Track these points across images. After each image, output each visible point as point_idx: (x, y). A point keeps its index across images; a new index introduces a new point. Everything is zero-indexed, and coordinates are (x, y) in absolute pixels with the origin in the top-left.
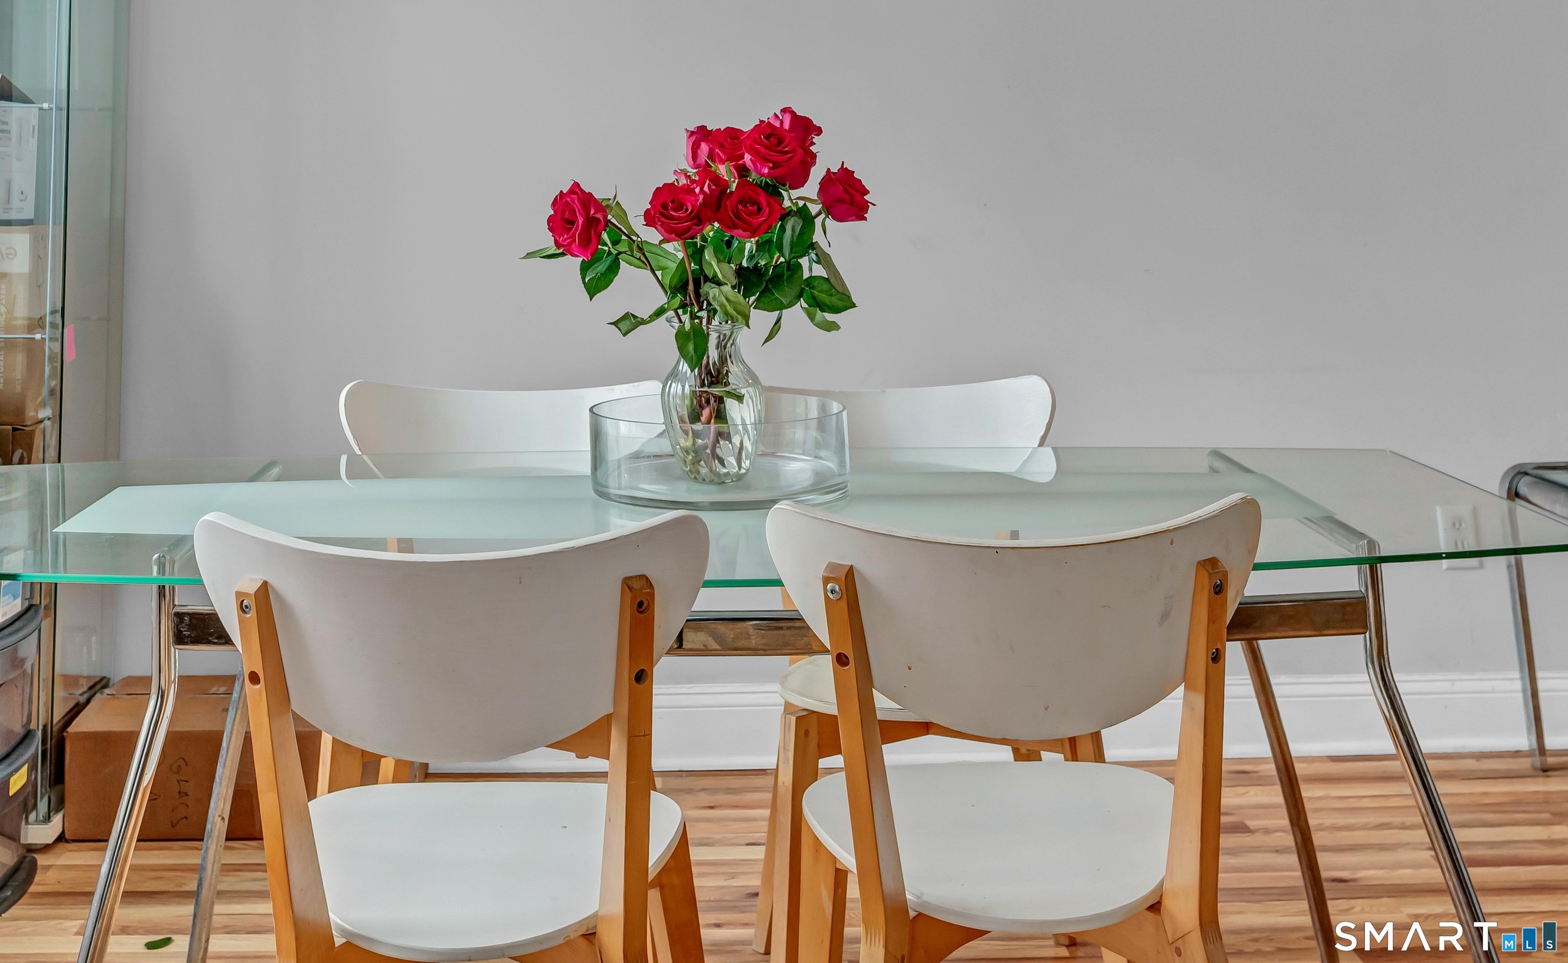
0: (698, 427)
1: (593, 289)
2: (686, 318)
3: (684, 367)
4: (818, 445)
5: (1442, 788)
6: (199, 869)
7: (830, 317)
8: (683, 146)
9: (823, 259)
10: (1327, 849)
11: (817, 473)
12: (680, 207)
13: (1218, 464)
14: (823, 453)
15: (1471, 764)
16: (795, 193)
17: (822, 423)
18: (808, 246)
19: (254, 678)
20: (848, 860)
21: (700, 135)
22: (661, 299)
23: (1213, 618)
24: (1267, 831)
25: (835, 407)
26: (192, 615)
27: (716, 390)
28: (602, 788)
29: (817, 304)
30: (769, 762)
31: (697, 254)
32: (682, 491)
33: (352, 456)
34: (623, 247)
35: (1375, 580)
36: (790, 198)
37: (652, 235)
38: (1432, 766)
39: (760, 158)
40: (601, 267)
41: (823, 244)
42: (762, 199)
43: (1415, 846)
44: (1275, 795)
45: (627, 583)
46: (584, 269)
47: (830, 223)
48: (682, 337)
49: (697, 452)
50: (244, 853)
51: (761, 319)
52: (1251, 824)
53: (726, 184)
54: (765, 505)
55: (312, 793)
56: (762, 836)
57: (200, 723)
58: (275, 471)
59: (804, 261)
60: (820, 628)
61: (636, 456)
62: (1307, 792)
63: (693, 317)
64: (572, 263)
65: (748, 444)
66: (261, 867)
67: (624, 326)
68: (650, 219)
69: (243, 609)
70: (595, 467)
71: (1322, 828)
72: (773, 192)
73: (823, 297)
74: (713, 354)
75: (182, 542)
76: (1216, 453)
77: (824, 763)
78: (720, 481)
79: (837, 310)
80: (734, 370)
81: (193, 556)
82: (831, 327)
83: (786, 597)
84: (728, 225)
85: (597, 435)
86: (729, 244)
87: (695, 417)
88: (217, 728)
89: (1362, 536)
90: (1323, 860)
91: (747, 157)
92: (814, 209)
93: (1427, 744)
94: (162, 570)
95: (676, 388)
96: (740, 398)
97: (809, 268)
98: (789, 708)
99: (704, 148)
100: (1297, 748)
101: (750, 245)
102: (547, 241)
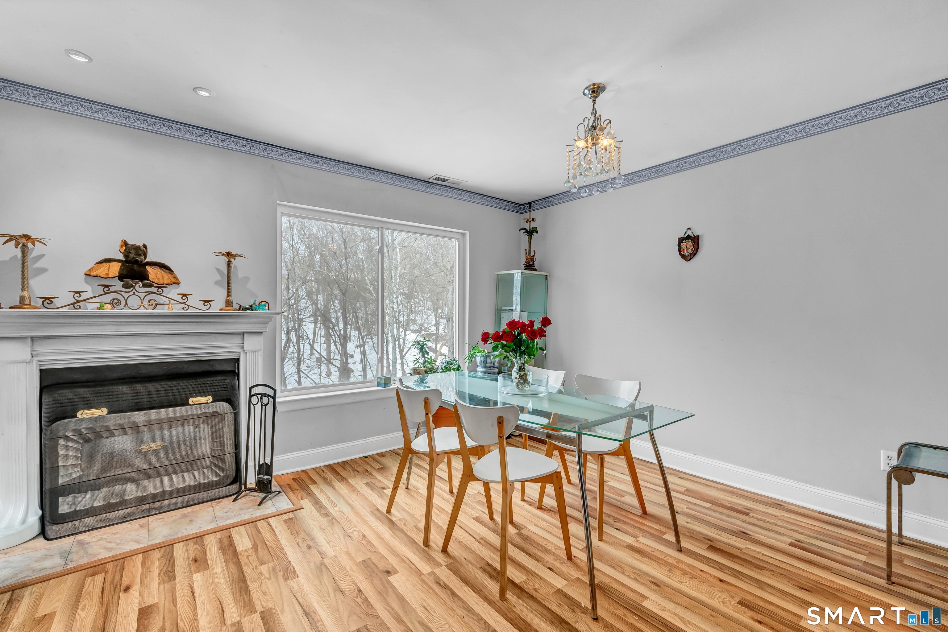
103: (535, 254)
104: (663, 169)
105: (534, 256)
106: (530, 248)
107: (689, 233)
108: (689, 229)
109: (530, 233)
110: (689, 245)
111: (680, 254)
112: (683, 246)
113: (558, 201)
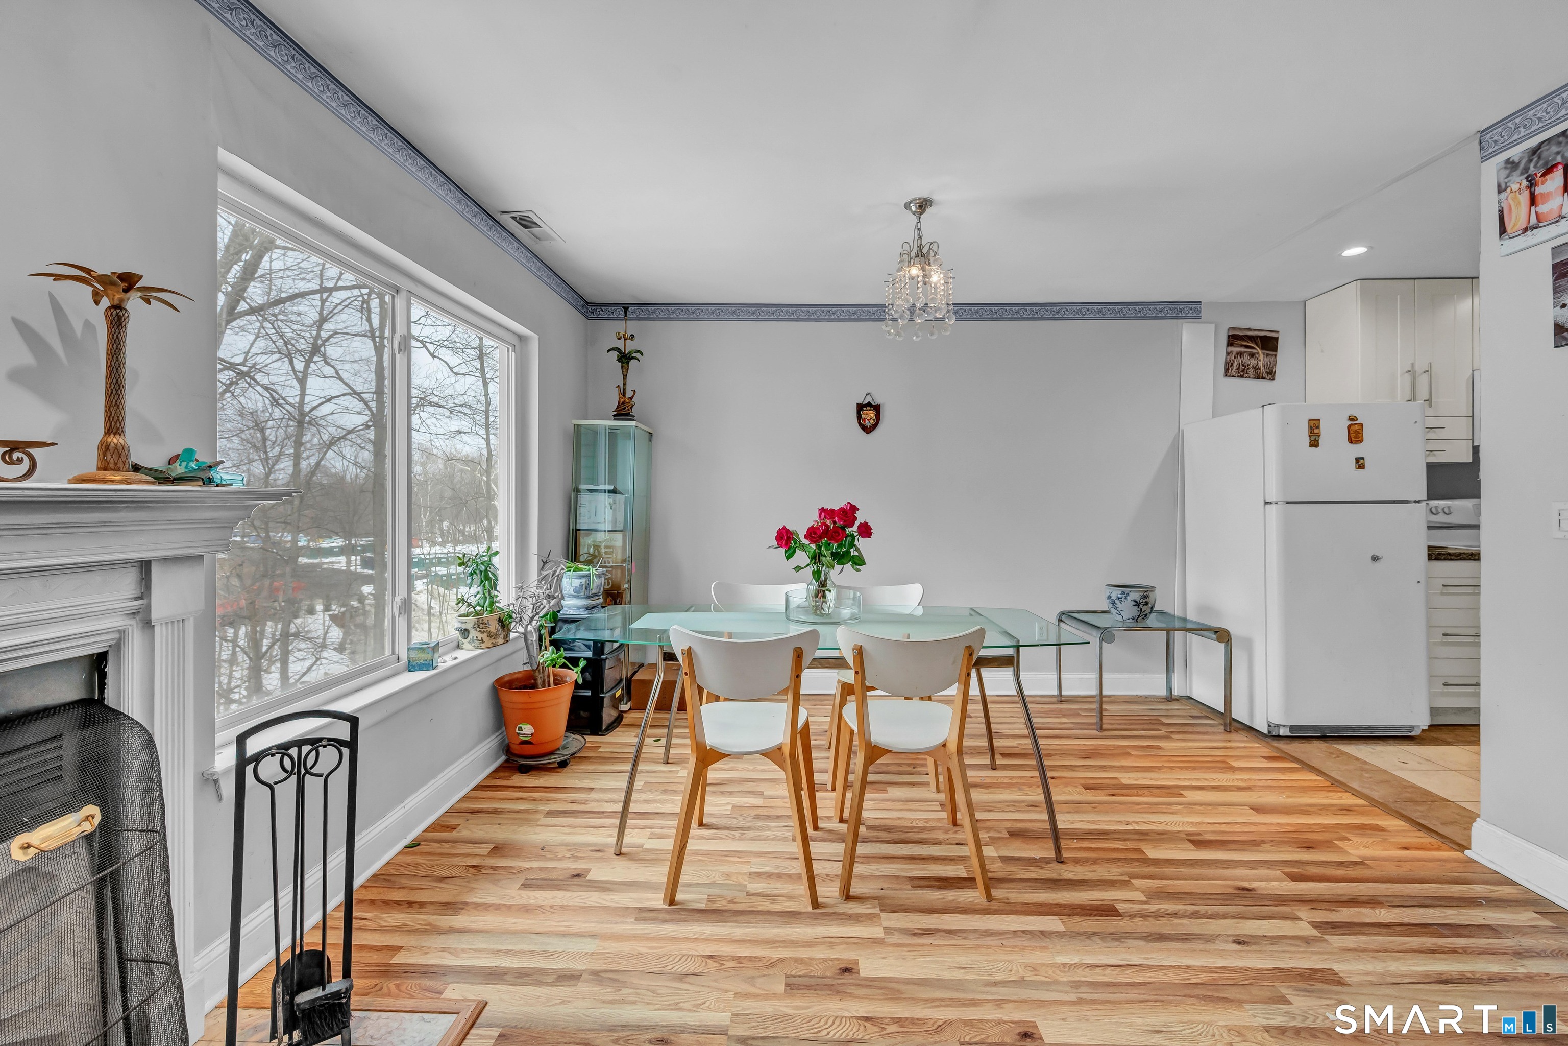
0: (817, 599)
1: (788, 558)
2: (815, 567)
3: (814, 582)
4: (853, 605)
5: (1030, 706)
6: (669, 719)
7: (858, 567)
8: (817, 513)
9: (858, 550)
10: (994, 723)
11: (852, 614)
12: (815, 533)
13: (973, 613)
14: (853, 607)
15: (1039, 699)
16: (850, 529)
17: (854, 599)
18: (852, 545)
19: (686, 674)
20: (856, 729)
21: (822, 510)
22: (808, 561)
23: (968, 663)
24: (977, 717)
25: (858, 594)
26: (668, 653)
27: (823, 589)
28: (786, 705)
29: (855, 563)
30: (833, 692)
31: (820, 548)
32: (812, 618)
33: (715, 604)
34: (798, 545)
35: (1018, 651)
36: (848, 530)
37: (807, 542)
38: (1027, 699)
39: (840, 519)
40: (791, 551)
41: (858, 546)
42: (840, 531)
43: (1020, 723)
44: (980, 707)
45: (795, 649)
46: (786, 552)
47: (860, 538)
48: (814, 572)
49: (817, 607)
50: (682, 715)
51: (838, 568)
52: (972, 715)
53: (830, 527)
54: (837, 623)
55: (701, 705)
56: (830, 714)
57: (671, 678)
58: (693, 608)
59: (852, 550)
60: (851, 662)
61: (798, 607)
62: (990, 706)
63: (817, 566)
64: (783, 550)
65: (832, 605)
66: (686, 719)
67: (797, 569)
68: (806, 537)
69: (683, 654)
70: (786, 610)
71: (993, 717)
72: (843, 529)
73: (857, 561)
74: (823, 578)
75: (665, 632)
76: (972, 609)
77: (849, 698)
78: (822, 615)
79: (860, 565)
80: (829, 583)
81: (669, 636)
82: (858, 570)
83: (841, 653)
84: (829, 539)
85: (787, 601)
86: (829, 545)
87: (816, 596)
88: (675, 679)
89: (1015, 638)
90: (993, 726)
91: (836, 518)
92: (855, 534)
93: (1026, 693)
94: (660, 641)
95: (811, 587)
96: (830, 591)
97: (853, 552)
98: (839, 681)
99: (823, 514)
100: (987, 693)
101: (836, 545)
102: (775, 543)
103: (634, 394)
104: (836, 311)
105: (631, 398)
106: (625, 384)
107: (868, 399)
108: (868, 394)
109: (625, 358)
110: (869, 414)
111: (860, 424)
112: (864, 414)
113: (669, 315)
